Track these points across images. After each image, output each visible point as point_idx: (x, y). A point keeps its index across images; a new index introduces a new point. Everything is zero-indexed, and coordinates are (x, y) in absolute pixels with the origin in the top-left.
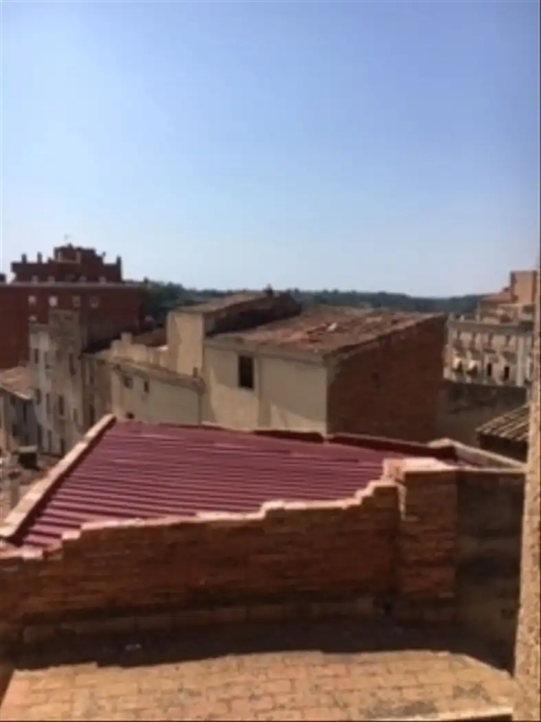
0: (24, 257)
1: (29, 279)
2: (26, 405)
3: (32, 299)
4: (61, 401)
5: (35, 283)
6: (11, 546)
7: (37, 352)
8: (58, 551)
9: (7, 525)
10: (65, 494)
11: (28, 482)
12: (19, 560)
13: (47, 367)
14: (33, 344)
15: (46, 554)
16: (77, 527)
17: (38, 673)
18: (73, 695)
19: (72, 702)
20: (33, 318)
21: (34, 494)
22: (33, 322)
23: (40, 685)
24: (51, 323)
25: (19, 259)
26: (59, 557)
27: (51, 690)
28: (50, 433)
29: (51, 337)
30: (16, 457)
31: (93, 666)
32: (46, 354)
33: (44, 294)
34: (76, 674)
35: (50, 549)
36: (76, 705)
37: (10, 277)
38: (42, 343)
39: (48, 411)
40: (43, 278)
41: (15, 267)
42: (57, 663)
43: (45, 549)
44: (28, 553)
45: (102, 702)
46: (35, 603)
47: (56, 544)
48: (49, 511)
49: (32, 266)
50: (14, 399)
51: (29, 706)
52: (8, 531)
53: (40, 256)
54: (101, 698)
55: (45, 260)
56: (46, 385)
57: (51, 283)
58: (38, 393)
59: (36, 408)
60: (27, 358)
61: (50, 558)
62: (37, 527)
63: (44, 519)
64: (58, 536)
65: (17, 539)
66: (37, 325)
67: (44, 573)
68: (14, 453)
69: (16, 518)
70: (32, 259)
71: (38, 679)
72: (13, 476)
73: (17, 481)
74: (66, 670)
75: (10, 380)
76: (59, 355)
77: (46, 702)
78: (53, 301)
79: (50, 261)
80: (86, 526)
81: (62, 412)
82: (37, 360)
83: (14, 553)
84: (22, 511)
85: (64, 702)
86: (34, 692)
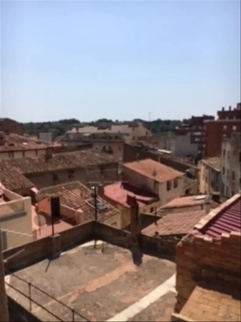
0: (223, 109)
1: (224, 118)
2: (218, 173)
3: (225, 127)
4: (234, 174)
5: (227, 120)
6: (201, 233)
7: (224, 151)
8: (219, 241)
9: (200, 224)
10: (226, 216)
11: (214, 207)
12: (202, 240)
13: (229, 158)
14: (223, 147)
15: (214, 241)
16: (229, 232)
17: (206, 291)
18: (219, 306)
19: (219, 309)
20: (225, 135)
21: (213, 213)
22: (225, 137)
23: (206, 296)
24: (232, 138)
25: (220, 110)
26: (219, 243)
27: (210, 300)
28: (227, 187)
29: (232, 145)
30: (211, 196)
31: (230, 297)
32: (229, 152)
33: (230, 125)
34: (222, 297)
35: (217, 239)
36: (220, 311)
37: (217, 118)
38: (227, 147)
39: (228, 178)
40: (231, 117)
41: (219, 113)
42: (214, 290)
43: (214, 238)
44: (206, 238)
45: (232, 315)
46: (208, 260)
47: (219, 237)
48: (218, 222)
49: (227, 112)
50: (213, 171)
51: (201, 303)
52: (199, 226)
53: (230, 108)
54: (232, 313)
55: (232, 109)
56: (227, 166)
57: (234, 120)
58: (224, 169)
59: (222, 176)
60: (220, 153)
61: (216, 243)
62: (212, 228)
63: (216, 225)
64: (220, 234)
65: (203, 231)
66: (226, 139)
67: (212, 248)
68: (211, 194)
69: (203, 222)
70: (227, 109)
71: (206, 294)
72: (208, 204)
73: (209, 206)
74: (218, 294)
75: (212, 162)
76: (234, 153)
77: (207, 304)
78: (234, 128)
79: (235, 109)
80: (233, 233)
81: (234, 178)
82: (224, 154)
83: (201, 236)
84: (206, 219)
85: (215, 307)
86: (204, 298)
